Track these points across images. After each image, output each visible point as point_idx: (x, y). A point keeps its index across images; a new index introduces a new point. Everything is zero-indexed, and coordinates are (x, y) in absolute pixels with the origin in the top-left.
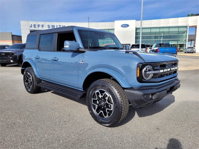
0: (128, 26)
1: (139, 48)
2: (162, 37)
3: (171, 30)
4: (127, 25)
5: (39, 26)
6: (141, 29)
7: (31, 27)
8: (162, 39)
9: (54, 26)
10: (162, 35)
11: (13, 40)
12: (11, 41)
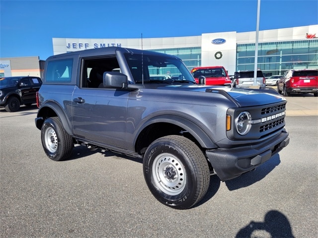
0: (223, 41)
1: (253, 77)
2: (281, 59)
3: (296, 46)
4: (221, 40)
5: (80, 45)
6: (257, 45)
7: (69, 47)
8: (281, 63)
9: (104, 45)
10: (281, 55)
11: (41, 68)
12: (39, 70)
